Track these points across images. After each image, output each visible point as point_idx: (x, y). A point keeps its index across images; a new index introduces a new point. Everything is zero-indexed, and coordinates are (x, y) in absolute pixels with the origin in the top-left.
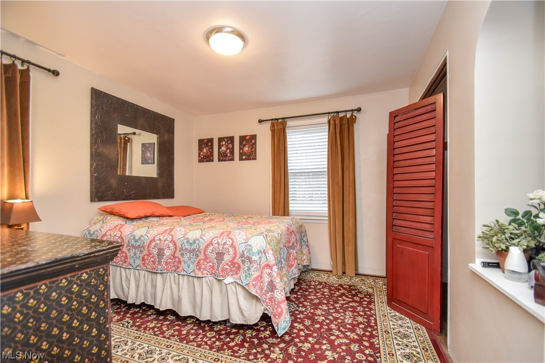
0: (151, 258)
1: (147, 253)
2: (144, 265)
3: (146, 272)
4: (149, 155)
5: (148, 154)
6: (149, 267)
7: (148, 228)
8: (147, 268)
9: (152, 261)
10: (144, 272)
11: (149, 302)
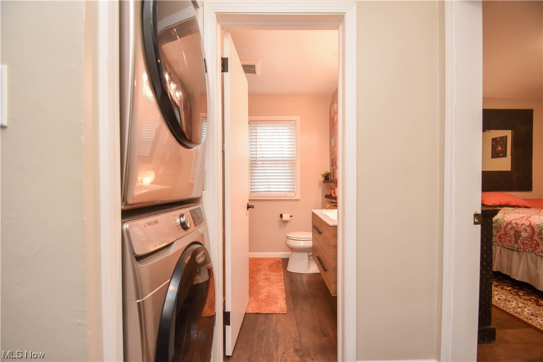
0: (507, 237)
1: (503, 233)
2: (501, 242)
3: (502, 248)
4: (501, 148)
5: (499, 148)
6: (505, 244)
7: (504, 214)
8: (503, 245)
9: (509, 240)
10: (500, 247)
11: (505, 272)
